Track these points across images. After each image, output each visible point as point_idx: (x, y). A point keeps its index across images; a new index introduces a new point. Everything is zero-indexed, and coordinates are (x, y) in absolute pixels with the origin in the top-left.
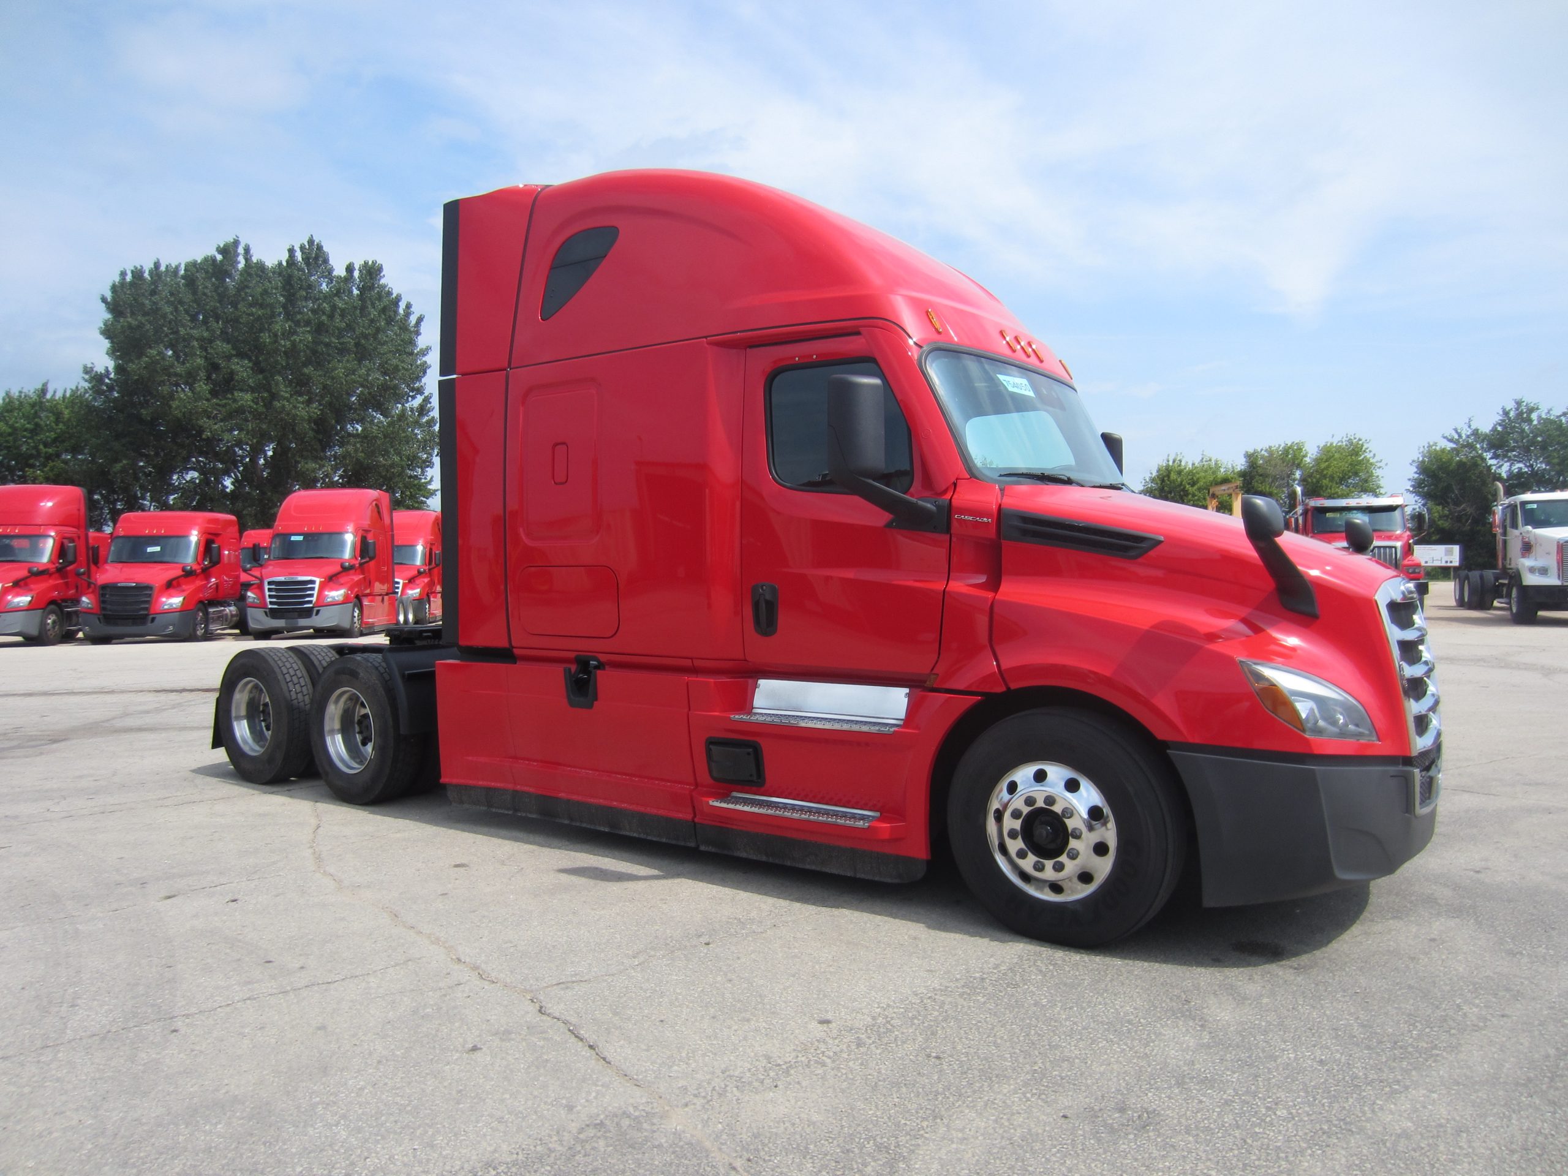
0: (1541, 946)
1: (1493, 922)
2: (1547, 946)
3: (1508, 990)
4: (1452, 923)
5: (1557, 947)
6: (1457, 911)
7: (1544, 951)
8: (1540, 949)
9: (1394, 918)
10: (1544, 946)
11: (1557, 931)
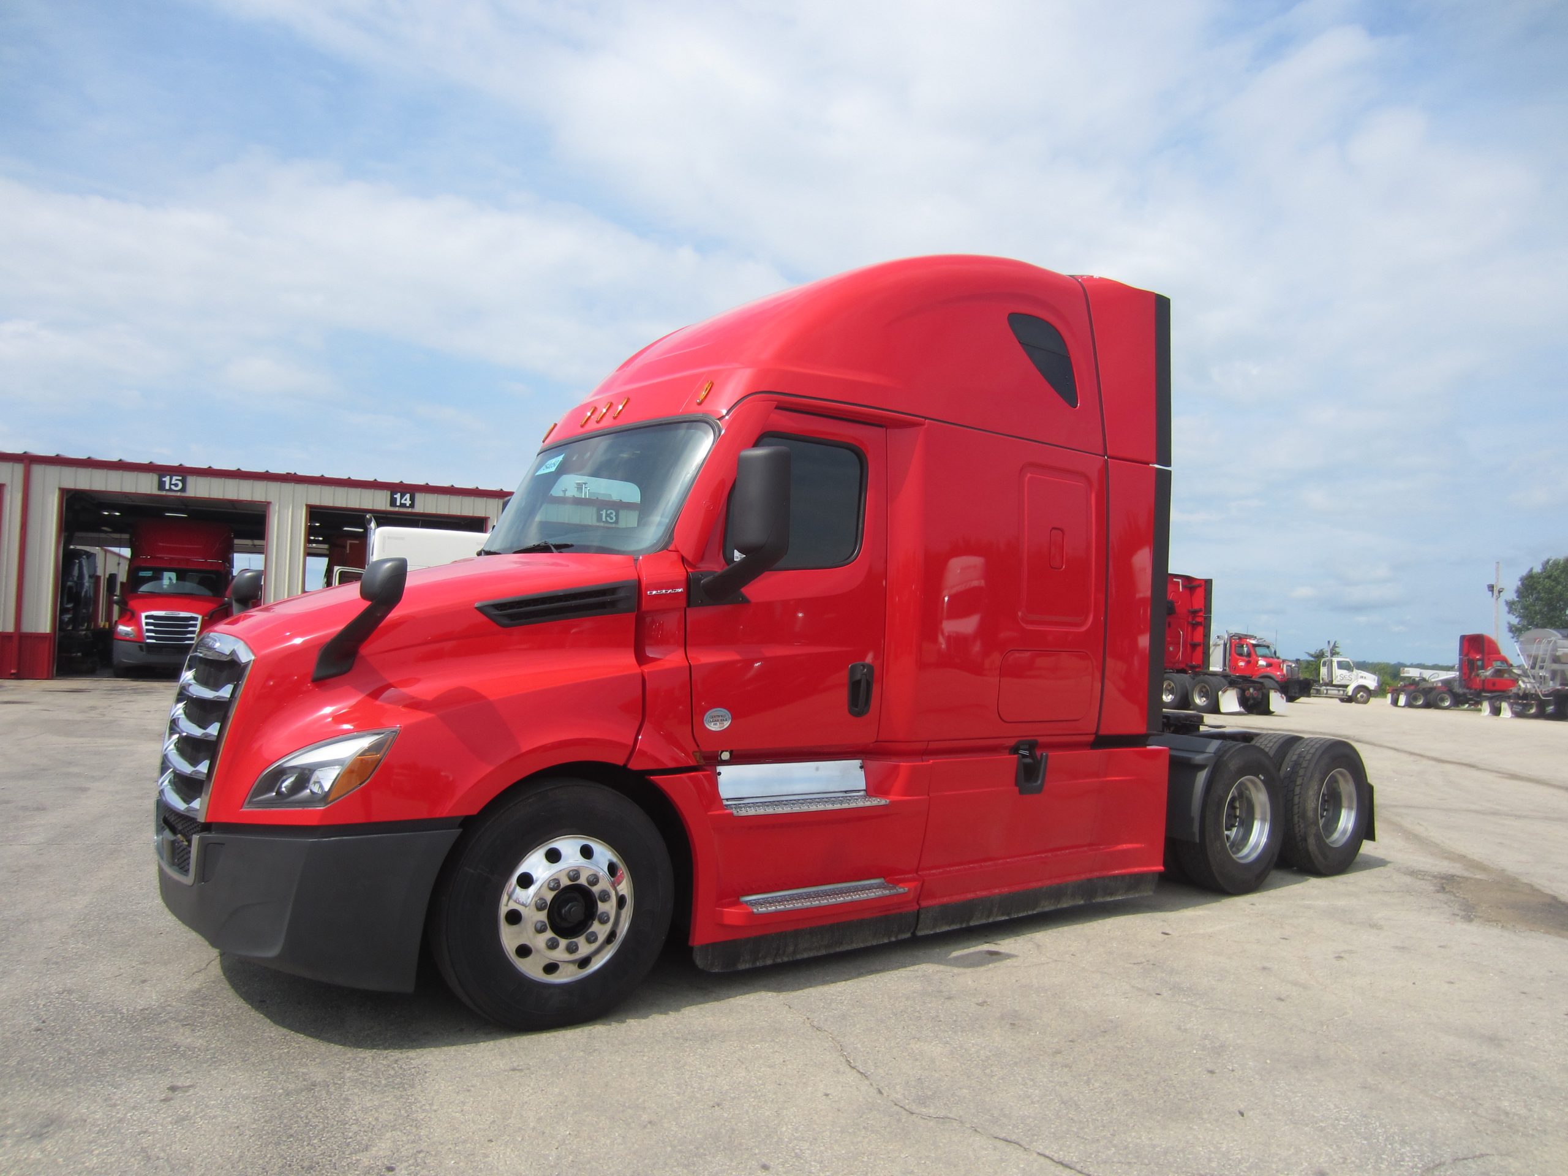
0: (44, 1005)
1: (103, 1017)
2: (38, 1007)
3: (57, 963)
4: (141, 1003)
5: (29, 1010)
6: (148, 1017)
7: (39, 1002)
8: (43, 1003)
9: (199, 991)
10: (41, 1006)
11: (33, 1027)
